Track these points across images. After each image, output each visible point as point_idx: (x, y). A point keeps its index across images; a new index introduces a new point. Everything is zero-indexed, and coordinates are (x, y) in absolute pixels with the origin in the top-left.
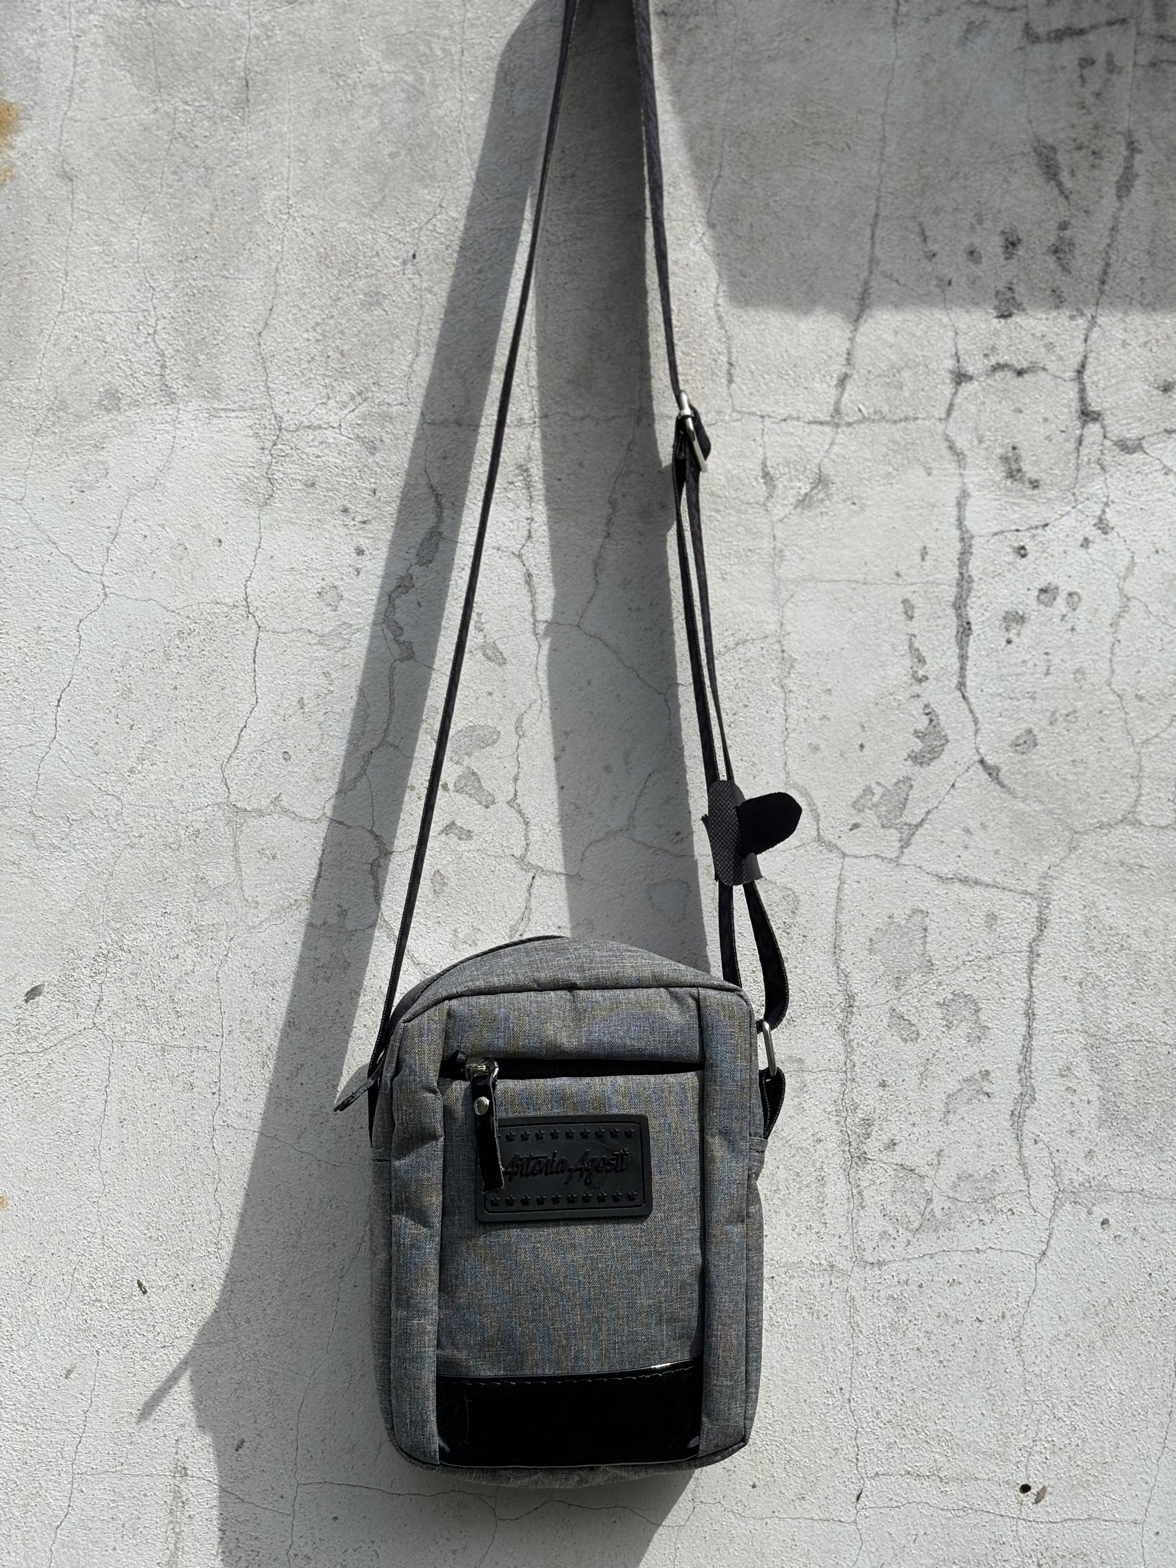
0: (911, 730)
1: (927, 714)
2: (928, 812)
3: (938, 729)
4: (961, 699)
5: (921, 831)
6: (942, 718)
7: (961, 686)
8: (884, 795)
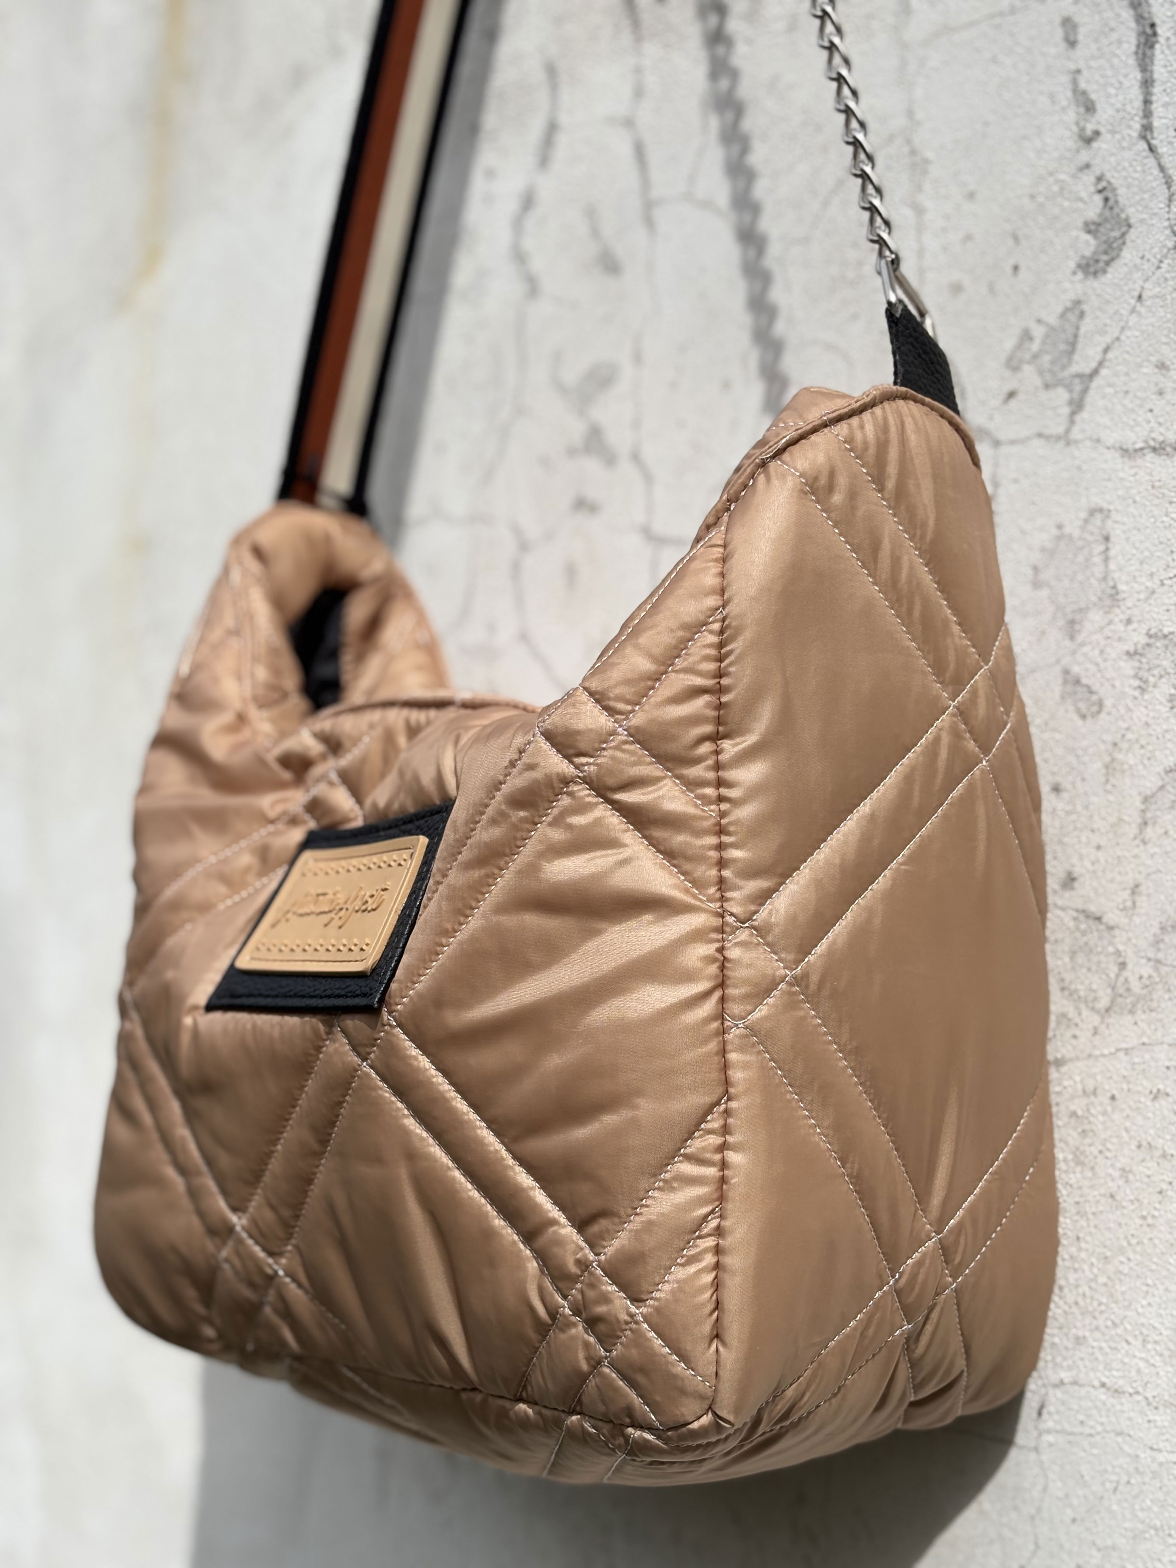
0: (1080, 224)
1: (1100, 191)
2: (1106, 350)
3: (1116, 210)
4: (1147, 153)
5: (1097, 382)
6: (1121, 191)
7: (1147, 130)
8: (1047, 336)
